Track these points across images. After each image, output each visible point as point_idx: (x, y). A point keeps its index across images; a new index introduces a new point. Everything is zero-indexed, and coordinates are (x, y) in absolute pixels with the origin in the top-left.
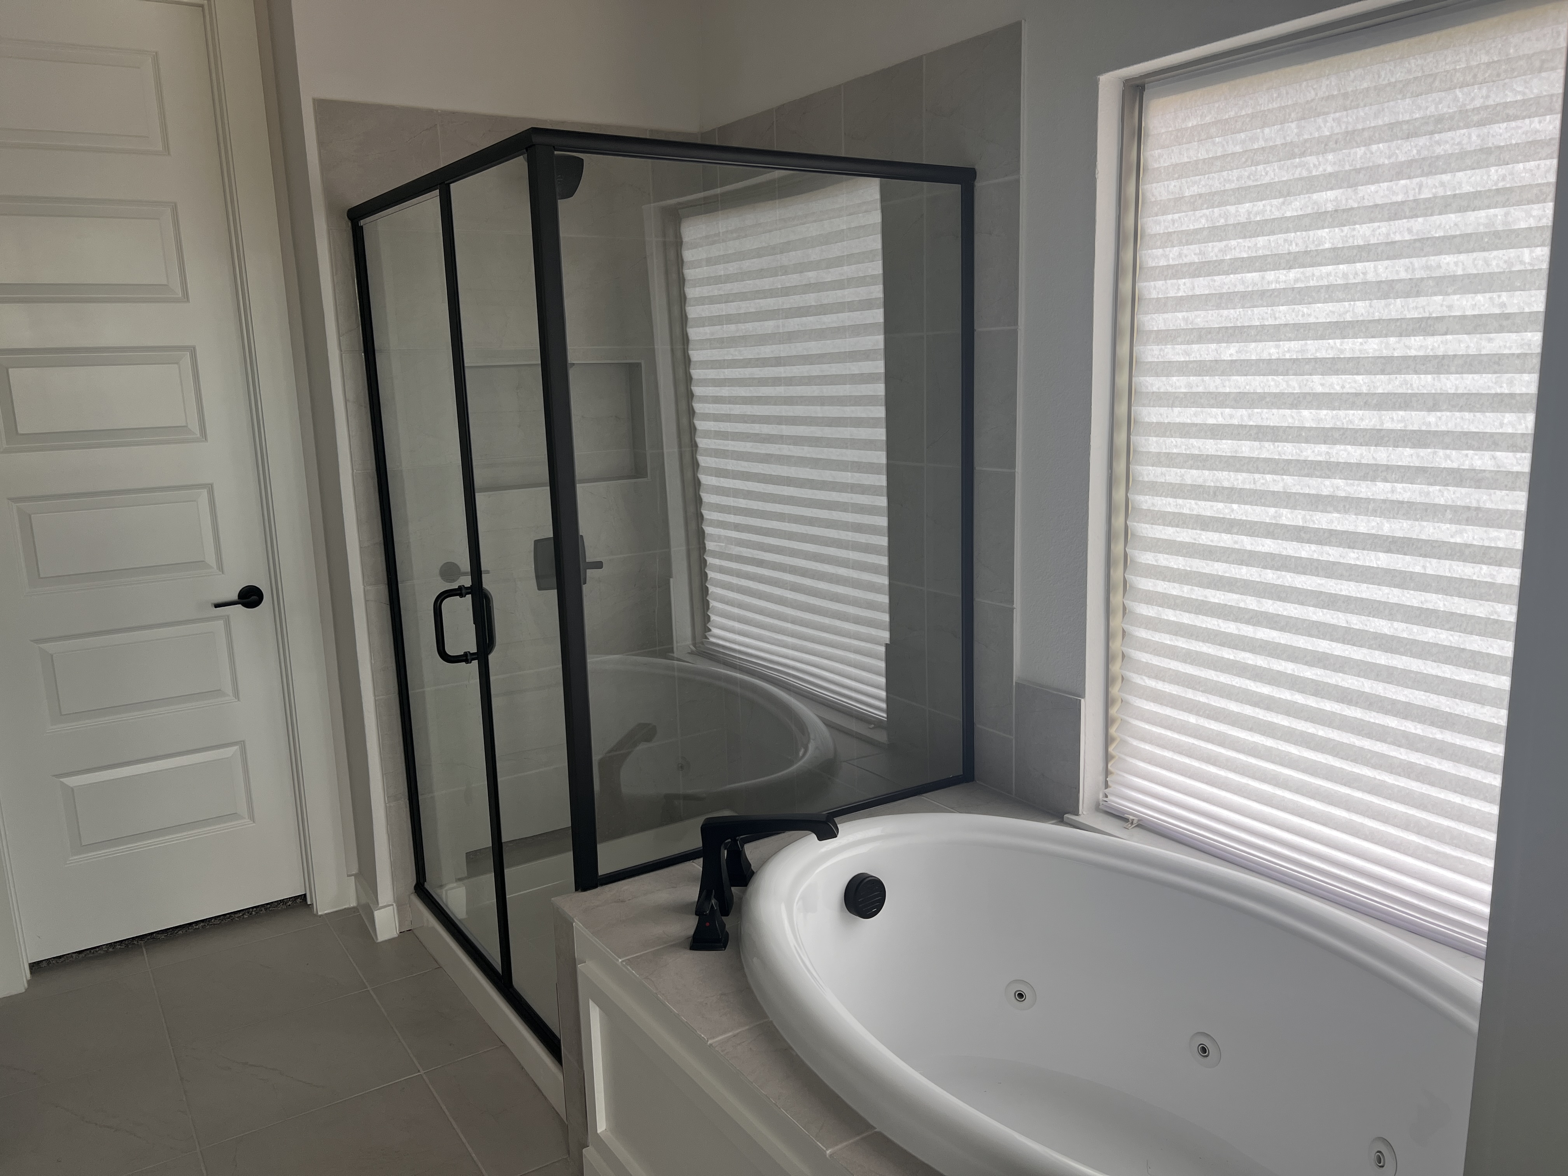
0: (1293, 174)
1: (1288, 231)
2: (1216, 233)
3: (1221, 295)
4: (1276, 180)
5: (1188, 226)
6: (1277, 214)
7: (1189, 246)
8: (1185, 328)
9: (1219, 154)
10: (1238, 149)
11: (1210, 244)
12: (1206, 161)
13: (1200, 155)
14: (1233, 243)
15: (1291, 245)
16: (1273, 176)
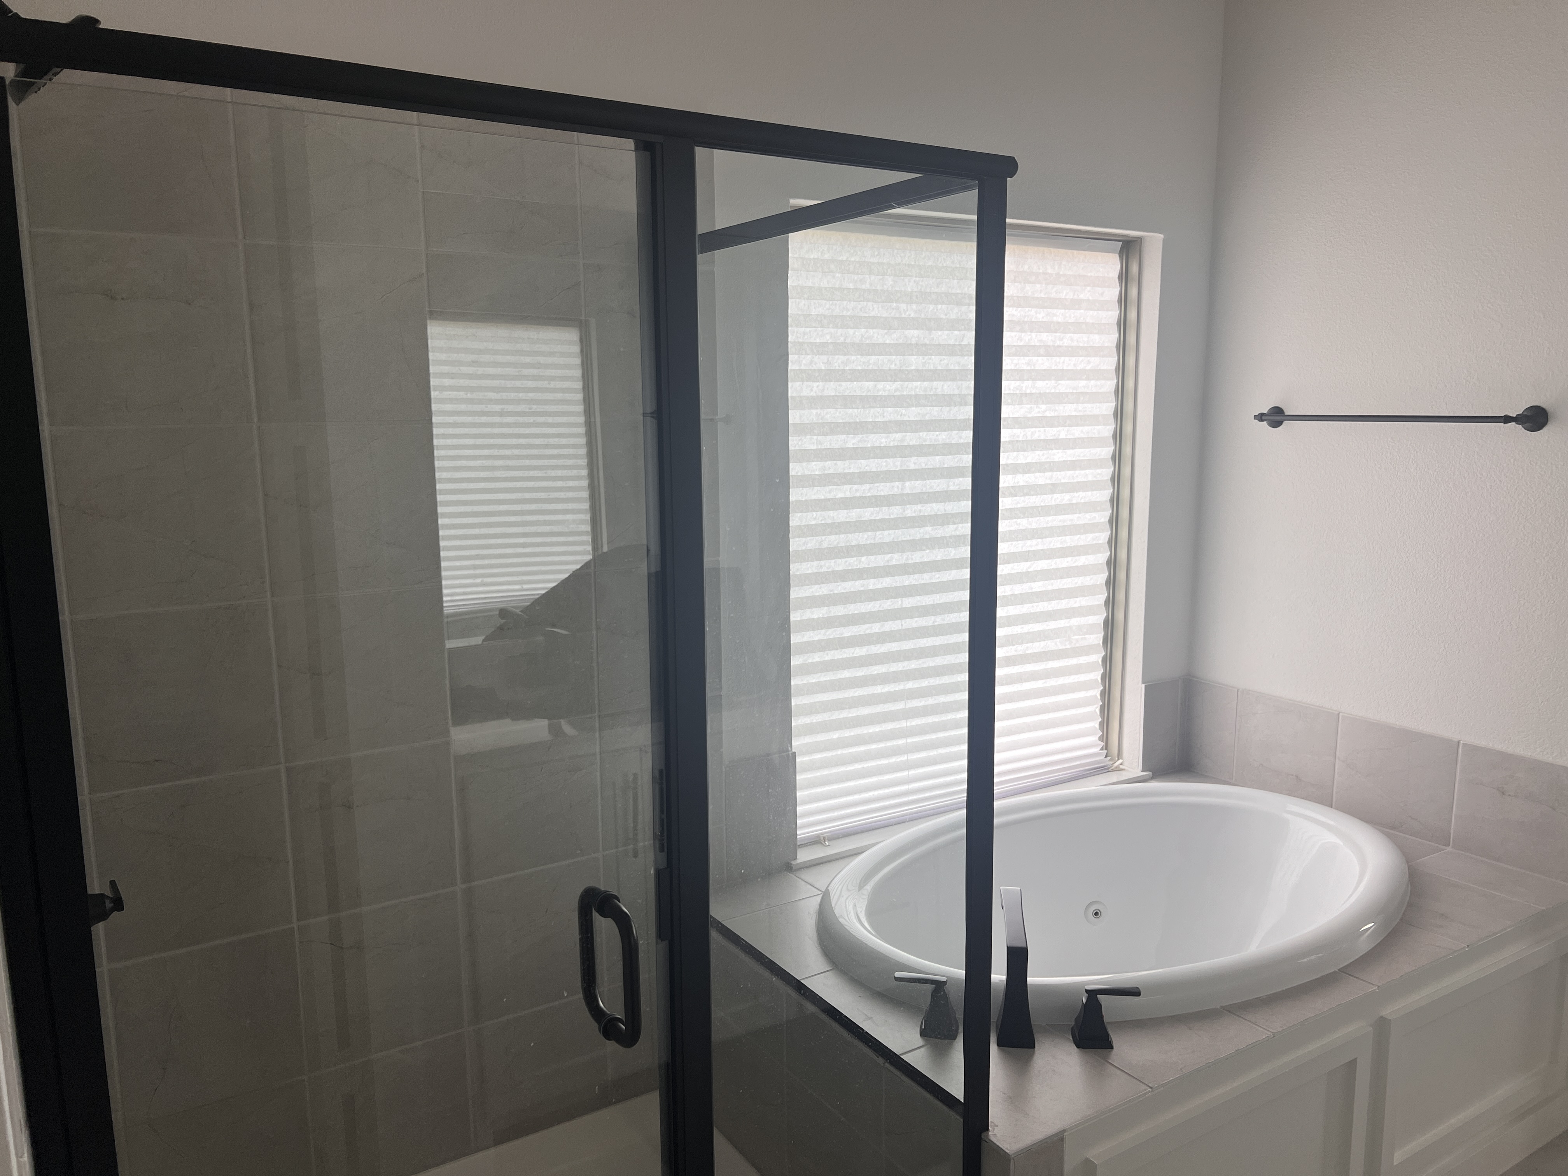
0: (890, 314)
1: (891, 354)
2: (839, 348)
3: (845, 398)
4: (879, 315)
5: (815, 339)
6: (881, 341)
7: (820, 356)
8: (816, 422)
9: (837, 286)
10: (851, 286)
11: (837, 357)
12: (828, 289)
13: (822, 284)
14: (853, 358)
15: (891, 364)
16: (877, 312)
